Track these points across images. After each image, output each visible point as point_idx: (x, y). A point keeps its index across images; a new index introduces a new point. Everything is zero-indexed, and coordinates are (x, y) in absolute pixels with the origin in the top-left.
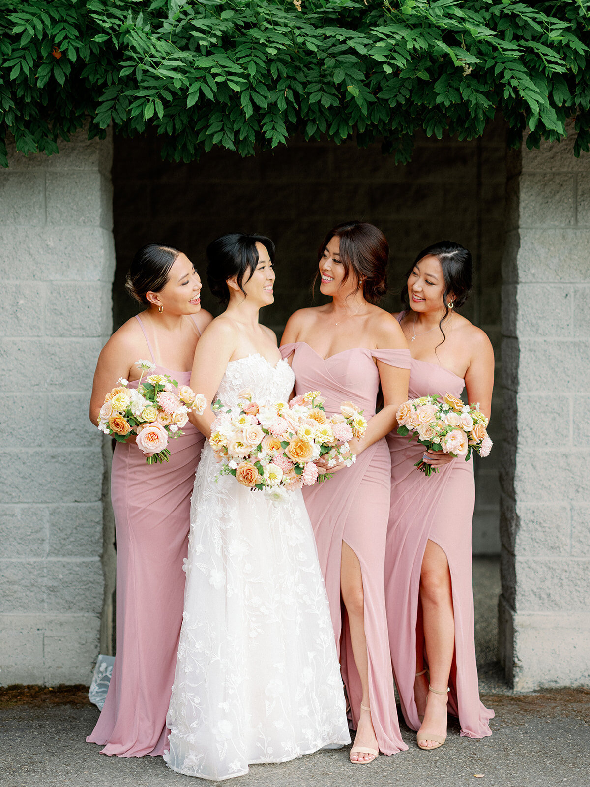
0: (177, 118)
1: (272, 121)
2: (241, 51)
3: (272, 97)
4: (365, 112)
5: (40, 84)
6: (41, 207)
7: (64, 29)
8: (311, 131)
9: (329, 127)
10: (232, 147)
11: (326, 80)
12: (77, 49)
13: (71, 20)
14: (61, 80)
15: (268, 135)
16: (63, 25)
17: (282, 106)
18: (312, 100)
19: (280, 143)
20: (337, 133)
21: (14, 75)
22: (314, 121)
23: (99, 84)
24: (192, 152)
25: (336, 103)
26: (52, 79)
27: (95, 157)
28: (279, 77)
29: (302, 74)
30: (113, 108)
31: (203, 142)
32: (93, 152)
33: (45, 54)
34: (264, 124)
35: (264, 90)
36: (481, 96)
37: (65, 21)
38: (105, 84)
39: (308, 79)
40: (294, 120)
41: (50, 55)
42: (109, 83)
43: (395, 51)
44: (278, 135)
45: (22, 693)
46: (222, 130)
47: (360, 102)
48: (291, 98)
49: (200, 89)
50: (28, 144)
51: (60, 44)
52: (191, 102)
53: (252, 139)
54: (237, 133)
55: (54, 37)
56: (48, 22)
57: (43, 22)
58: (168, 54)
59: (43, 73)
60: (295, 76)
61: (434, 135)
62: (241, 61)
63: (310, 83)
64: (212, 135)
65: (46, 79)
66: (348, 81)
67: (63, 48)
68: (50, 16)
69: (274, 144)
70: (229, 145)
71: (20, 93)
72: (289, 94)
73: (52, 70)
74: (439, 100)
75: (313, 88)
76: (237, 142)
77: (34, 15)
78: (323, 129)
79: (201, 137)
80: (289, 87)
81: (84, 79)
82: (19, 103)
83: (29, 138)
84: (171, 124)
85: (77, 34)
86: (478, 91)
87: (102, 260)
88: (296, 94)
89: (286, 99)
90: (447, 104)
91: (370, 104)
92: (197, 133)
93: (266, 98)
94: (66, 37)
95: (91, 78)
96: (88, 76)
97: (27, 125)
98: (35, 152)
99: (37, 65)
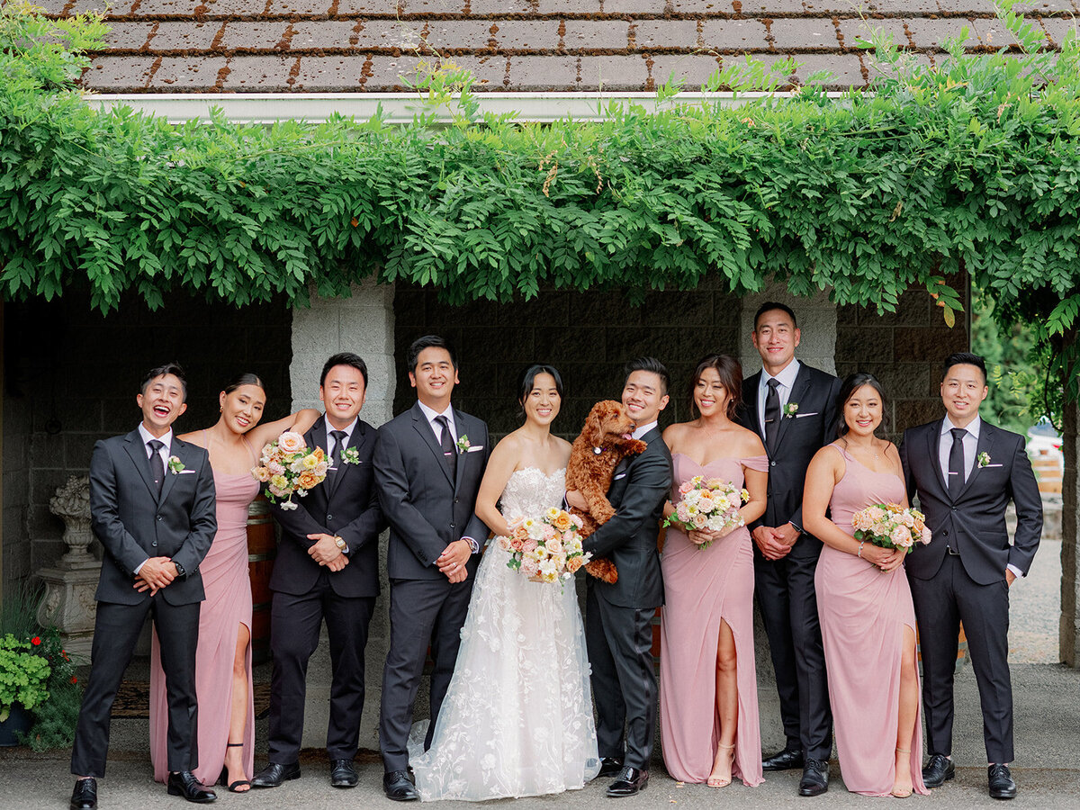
0: (450, 272)
1: (526, 278)
2: (502, 227)
3: (524, 260)
4: (601, 272)
5: (340, 247)
6: (335, 337)
7: (361, 204)
8: (559, 283)
9: (574, 279)
10: (495, 298)
11: (571, 246)
12: (371, 220)
13: (366, 197)
14: (357, 243)
15: (523, 290)
16: (360, 201)
17: (533, 267)
18: (558, 263)
19: (533, 296)
20: (580, 284)
21: (321, 242)
22: (561, 276)
23: (388, 244)
24: (463, 298)
25: (577, 266)
26: (350, 242)
27: (382, 295)
28: (532, 245)
29: (550, 240)
30: (399, 263)
31: (471, 293)
32: (380, 291)
33: (345, 225)
34: (520, 281)
35: (518, 255)
36: (691, 261)
37: (363, 198)
38: (392, 244)
39: (556, 245)
40: (544, 276)
41: (350, 223)
42: (396, 243)
43: (620, 231)
44: (531, 290)
45: (315, 754)
46: (487, 284)
47: (596, 265)
48: (541, 262)
49: (467, 258)
50: (328, 290)
51: (358, 217)
52: (461, 269)
53: (510, 292)
54: (498, 287)
55: (353, 211)
56: (348, 200)
57: (344, 200)
58: (442, 231)
59: (343, 238)
60: (545, 241)
61: (658, 288)
62: (499, 239)
63: (558, 248)
64: (479, 288)
65: (345, 243)
66: (586, 247)
67: (361, 220)
68: (350, 195)
69: (528, 299)
70: (491, 296)
71: (323, 252)
72: (540, 258)
73: (350, 235)
74: (656, 266)
75: (559, 252)
76: (498, 294)
77: (337, 195)
78: (569, 282)
79: (469, 289)
80: (540, 252)
81: (375, 239)
82: (323, 259)
83: (329, 285)
84: (445, 277)
85: (372, 209)
86: (688, 257)
87: (387, 383)
88: (545, 257)
89: (537, 261)
90: (663, 268)
91: (605, 265)
92: (468, 284)
93: (520, 262)
94: (363, 211)
95: (381, 239)
96: (379, 237)
97: (327, 274)
98: (332, 294)
99: (339, 232)
